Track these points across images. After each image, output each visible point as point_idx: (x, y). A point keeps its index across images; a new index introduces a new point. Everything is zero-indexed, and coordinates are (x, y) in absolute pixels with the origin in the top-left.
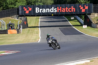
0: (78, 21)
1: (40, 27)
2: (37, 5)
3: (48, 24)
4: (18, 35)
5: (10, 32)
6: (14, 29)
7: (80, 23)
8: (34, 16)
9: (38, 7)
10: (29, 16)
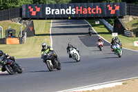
0: (106, 27)
1: (52, 35)
2: (47, 3)
3: (62, 31)
4: (21, 45)
5: (10, 41)
6: (15, 37)
7: (108, 29)
8: (44, 19)
9: (49, 6)
10: (36, 19)
